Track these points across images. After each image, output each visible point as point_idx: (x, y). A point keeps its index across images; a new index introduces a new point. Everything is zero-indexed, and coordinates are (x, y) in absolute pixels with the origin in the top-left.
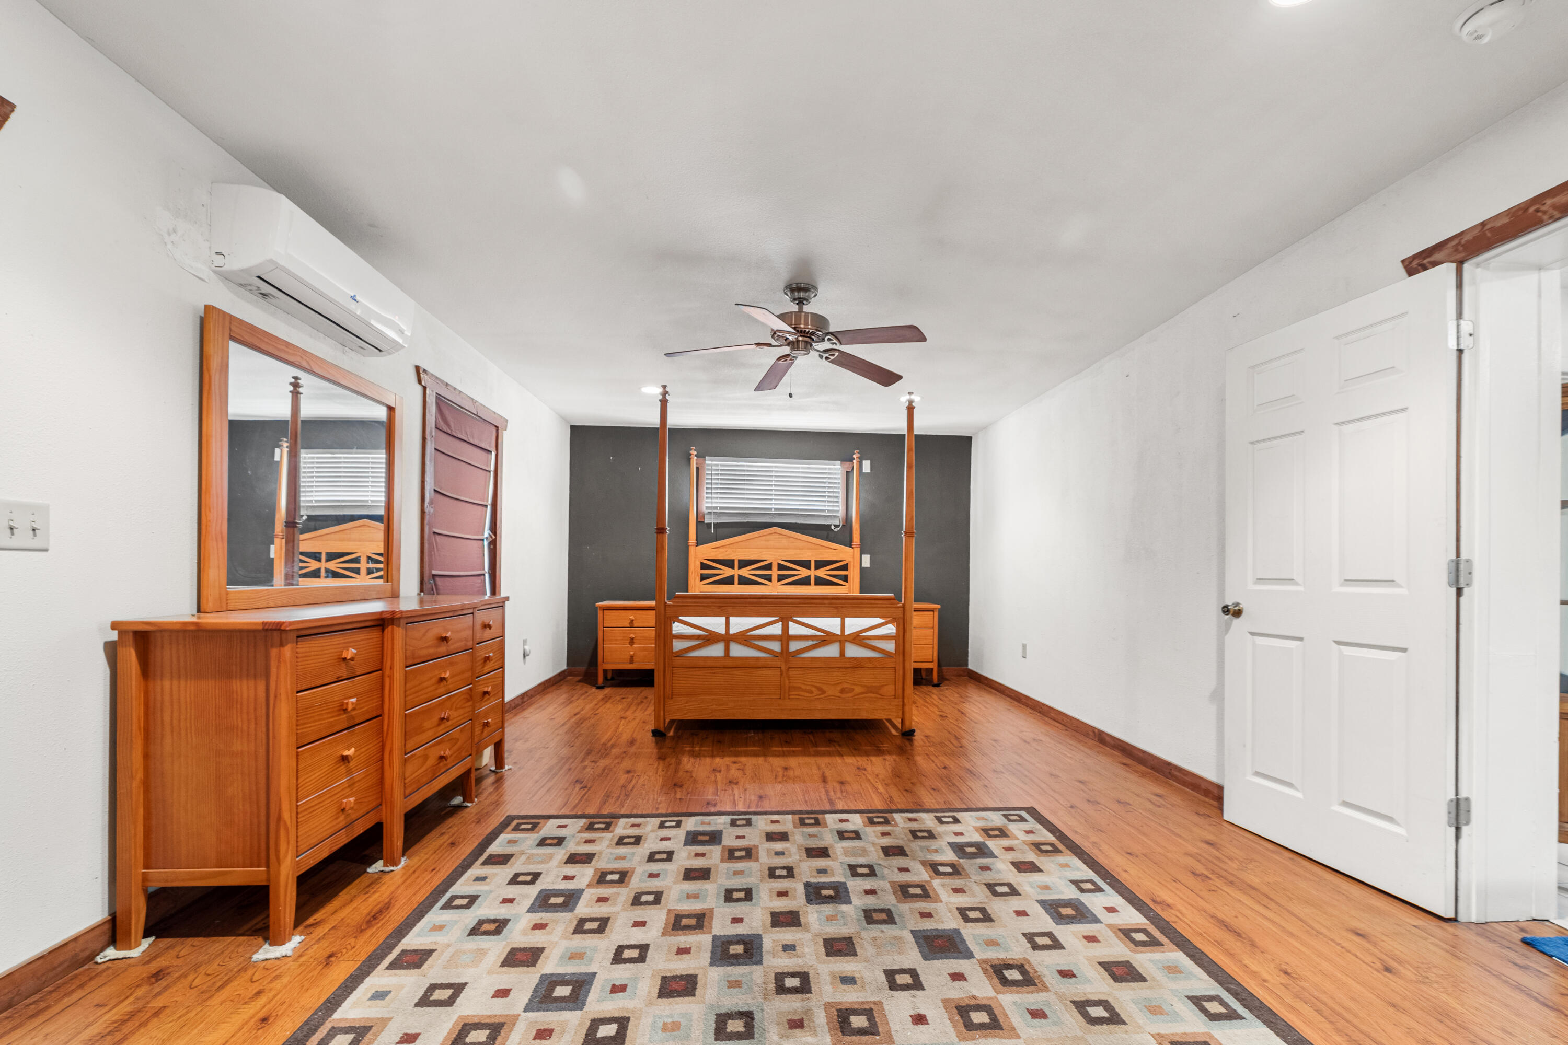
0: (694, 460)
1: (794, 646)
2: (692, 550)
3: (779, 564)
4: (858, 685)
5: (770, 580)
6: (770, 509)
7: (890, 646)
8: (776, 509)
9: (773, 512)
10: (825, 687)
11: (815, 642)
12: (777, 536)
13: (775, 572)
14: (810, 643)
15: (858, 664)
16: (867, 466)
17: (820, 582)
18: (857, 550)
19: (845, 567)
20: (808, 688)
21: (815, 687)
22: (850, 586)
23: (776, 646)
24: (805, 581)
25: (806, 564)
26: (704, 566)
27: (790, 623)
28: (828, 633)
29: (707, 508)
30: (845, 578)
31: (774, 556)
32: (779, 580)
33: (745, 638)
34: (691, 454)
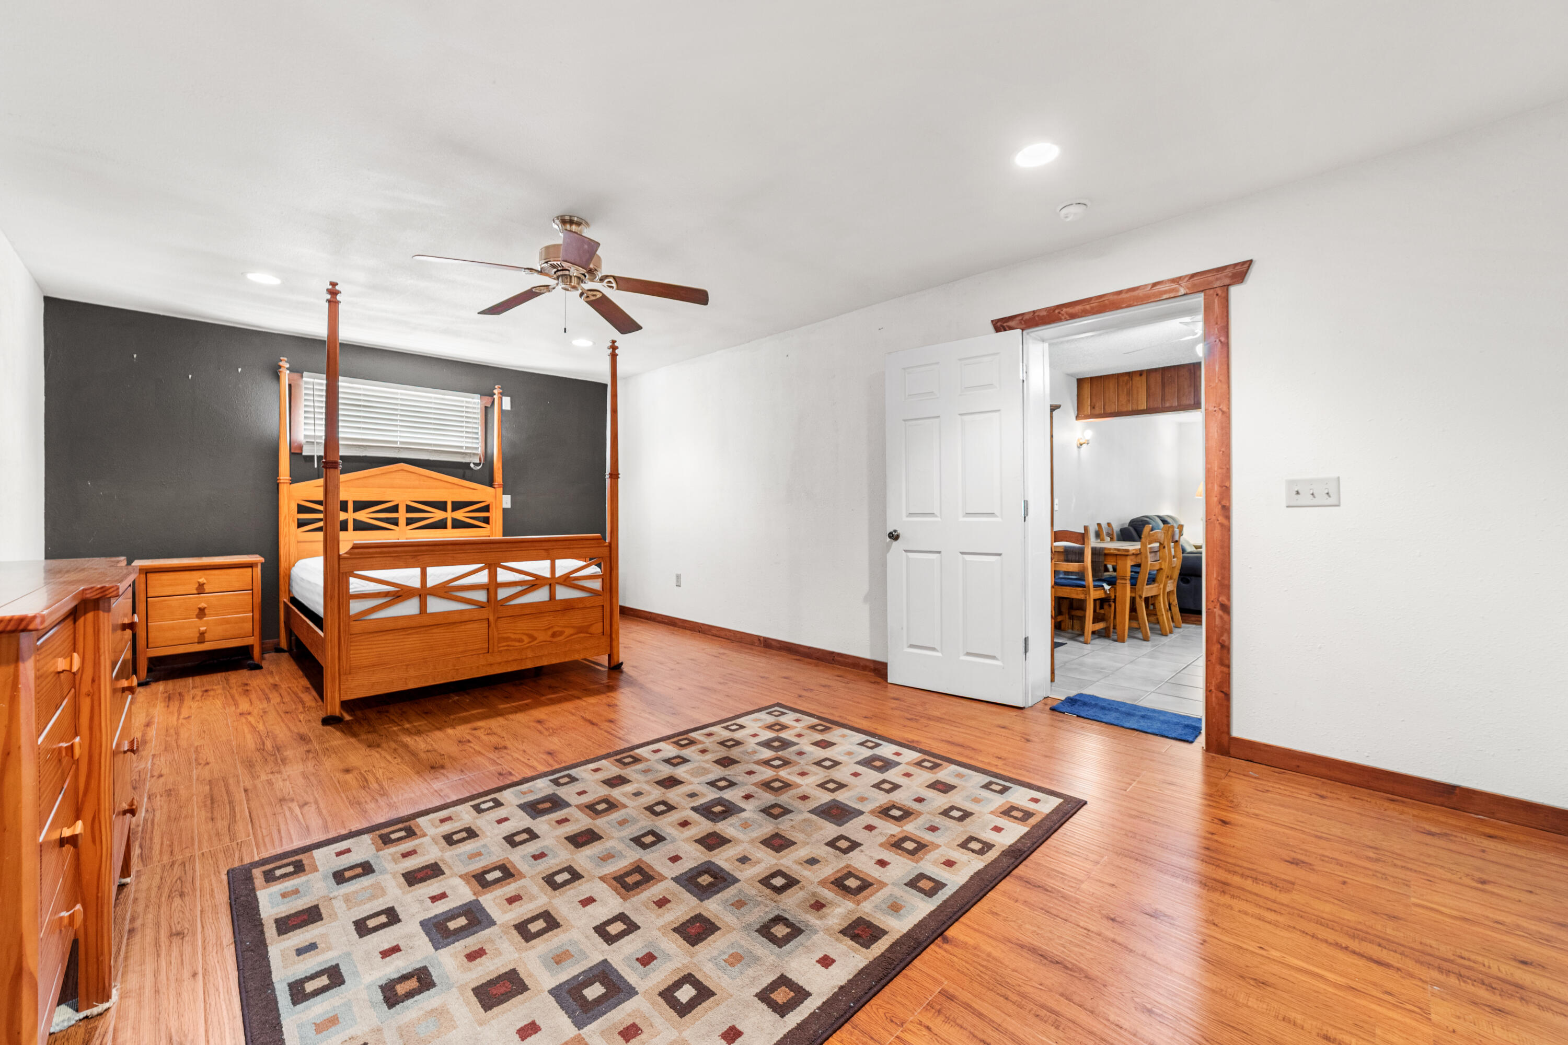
0: (285, 376)
1: (502, 594)
2: (284, 490)
3: (407, 506)
4: (568, 627)
5: (397, 524)
6: (396, 442)
7: (597, 585)
8: (402, 443)
9: (398, 445)
10: (536, 634)
11: (524, 588)
12: (405, 473)
13: (402, 515)
14: (519, 589)
15: (569, 606)
16: (507, 403)
17: (457, 524)
18: (500, 490)
19: (486, 509)
20: (517, 636)
21: (527, 635)
22: (492, 529)
23: (481, 596)
24: (441, 525)
25: (441, 506)
26: (301, 509)
27: (498, 569)
28: (537, 577)
29: (306, 436)
30: (486, 520)
31: (402, 497)
32: (408, 524)
33: (445, 591)
34: (280, 367)
